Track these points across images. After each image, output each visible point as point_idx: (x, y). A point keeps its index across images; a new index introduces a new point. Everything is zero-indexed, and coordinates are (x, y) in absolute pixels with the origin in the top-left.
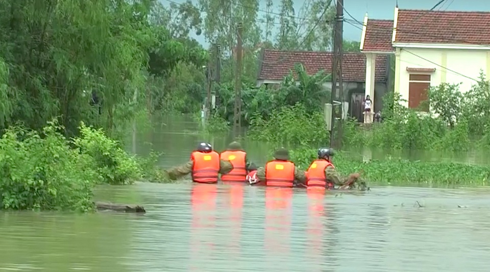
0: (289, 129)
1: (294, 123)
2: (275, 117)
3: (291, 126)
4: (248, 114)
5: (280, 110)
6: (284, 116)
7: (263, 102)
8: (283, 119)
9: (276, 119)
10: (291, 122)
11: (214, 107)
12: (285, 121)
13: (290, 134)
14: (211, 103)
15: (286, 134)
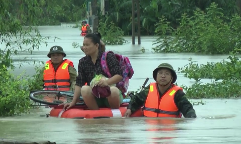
0: (204, 37)
1: (209, 29)
2: (185, 23)
3: (206, 32)
4: (146, 20)
5: (191, 14)
6: (196, 21)
7: (163, 5)
8: (196, 24)
9: (187, 25)
10: (205, 28)
11: (103, 13)
12: (198, 26)
13: (205, 42)
14: (99, 9)
15: (200, 43)
